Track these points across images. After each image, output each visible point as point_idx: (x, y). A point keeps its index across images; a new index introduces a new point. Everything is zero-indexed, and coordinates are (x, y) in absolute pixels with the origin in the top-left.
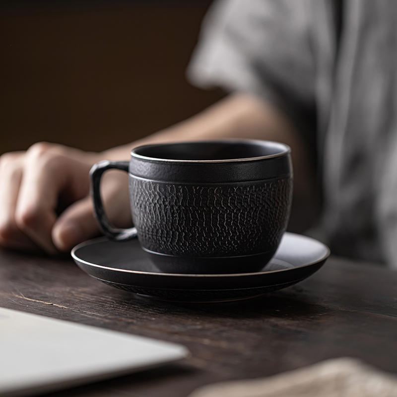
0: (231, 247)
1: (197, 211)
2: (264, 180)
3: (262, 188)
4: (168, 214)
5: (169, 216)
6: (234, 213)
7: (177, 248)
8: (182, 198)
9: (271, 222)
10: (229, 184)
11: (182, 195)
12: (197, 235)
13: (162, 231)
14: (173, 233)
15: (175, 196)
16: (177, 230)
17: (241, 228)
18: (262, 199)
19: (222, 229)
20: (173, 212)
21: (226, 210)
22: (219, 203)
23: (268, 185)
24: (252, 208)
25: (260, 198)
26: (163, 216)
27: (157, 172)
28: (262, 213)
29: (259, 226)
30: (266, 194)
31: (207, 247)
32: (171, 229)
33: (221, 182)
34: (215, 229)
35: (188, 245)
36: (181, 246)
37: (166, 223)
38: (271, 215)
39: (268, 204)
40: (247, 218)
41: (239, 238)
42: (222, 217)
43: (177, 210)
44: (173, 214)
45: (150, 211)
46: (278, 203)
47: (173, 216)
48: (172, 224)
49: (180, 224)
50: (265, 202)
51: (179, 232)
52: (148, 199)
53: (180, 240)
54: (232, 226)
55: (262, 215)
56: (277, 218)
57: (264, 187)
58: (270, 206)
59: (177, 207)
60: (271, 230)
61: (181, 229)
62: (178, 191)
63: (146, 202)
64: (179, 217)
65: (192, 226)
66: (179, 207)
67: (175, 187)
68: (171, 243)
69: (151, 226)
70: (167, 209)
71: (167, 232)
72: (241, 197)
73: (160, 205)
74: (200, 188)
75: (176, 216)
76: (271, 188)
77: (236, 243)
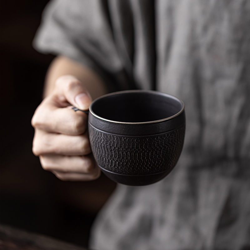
0: (145, 170)
1: (125, 151)
2: (165, 133)
3: (164, 137)
4: (108, 151)
5: (109, 152)
6: (147, 153)
7: (114, 169)
8: (116, 143)
9: (170, 155)
10: (144, 136)
11: (116, 141)
12: (125, 164)
13: (105, 159)
14: (111, 161)
15: (112, 141)
16: (114, 160)
17: (151, 160)
18: (164, 143)
19: (139, 161)
20: (111, 150)
21: (142, 151)
22: (137, 147)
23: (168, 135)
24: (158, 149)
25: (162, 143)
26: (106, 151)
28: (164, 151)
29: (162, 158)
30: (166, 140)
31: (131, 170)
32: (111, 159)
33: (139, 136)
34: (135, 161)
35: (120, 168)
36: (116, 169)
37: (108, 155)
38: (170, 151)
39: (168, 146)
40: (155, 155)
41: (150, 165)
42: (140, 155)
43: (113, 149)
44: (111, 151)
45: (99, 146)
46: (175, 144)
47: (111, 152)
48: (111, 156)
49: (115, 157)
50: (166, 145)
51: (114, 161)
52: (97, 140)
53: (115, 165)
54: (146, 160)
55: (164, 152)
56: (174, 151)
57: (166, 136)
58: (169, 146)
59: (113, 148)
60: (170, 159)
61: (116, 160)
62: (114, 138)
63: (96, 141)
64: (115, 153)
65: (122, 159)
66: (115, 148)
67: (112, 136)
68: (111, 166)
69: (99, 155)
70: (108, 148)
71: (108, 160)
72: (151, 144)
73: (104, 145)
74: (127, 139)
75: (113, 153)
76: (170, 137)
77: (148, 168)
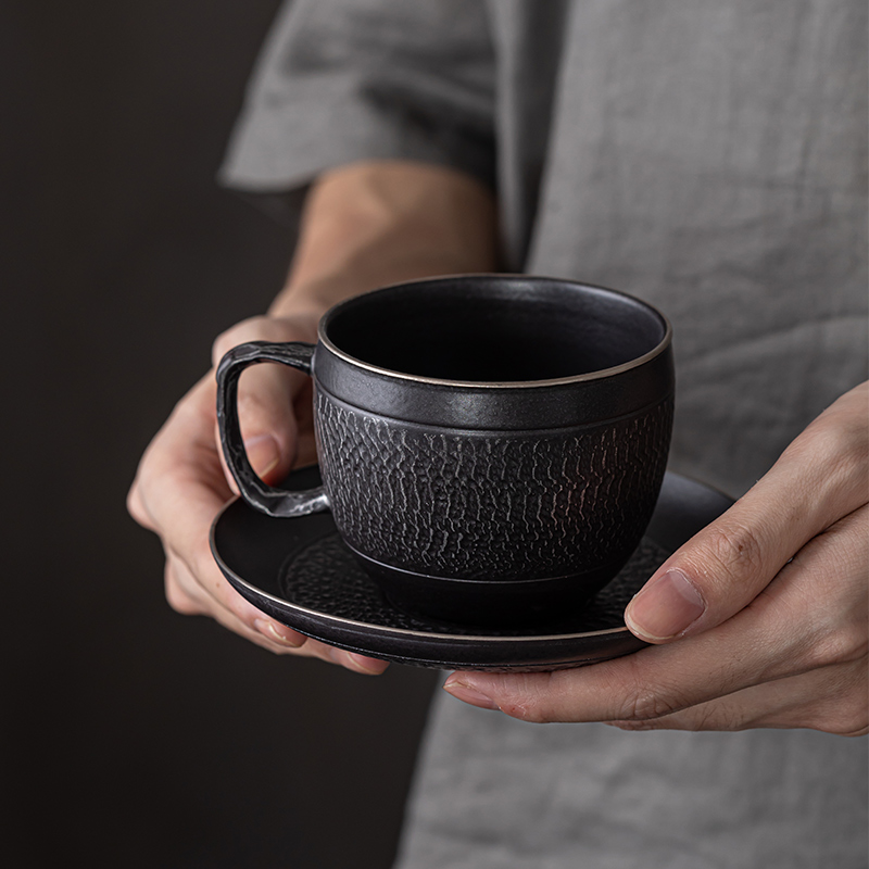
0: (561, 559)
1: (494, 490)
2: (633, 414)
4: (424, 495)
5: (429, 499)
6: (573, 491)
7: (442, 562)
8: (460, 463)
10: (565, 430)
11: (461, 455)
12: (492, 538)
13: (409, 526)
14: (436, 531)
15: (444, 458)
16: (447, 527)
17: (586, 519)
18: (629, 453)
19: (545, 526)
20: (439, 490)
21: (557, 486)
22: (541, 473)
23: (641, 422)
24: (609, 476)
25: (624, 453)
26: (414, 496)
27: (399, 404)
28: (627, 482)
29: (620, 510)
30: (636, 441)
31: (511, 562)
32: (433, 525)
33: (548, 428)
34: (530, 526)
35: (468, 558)
36: (453, 560)
37: (421, 511)
38: (643, 482)
40: (598, 498)
41: (579, 539)
42: (547, 502)
43: (448, 487)
44: (438, 493)
45: (381, 482)
47: (437, 499)
48: (435, 515)
49: (453, 517)
50: (635, 458)
51: (449, 531)
52: (377, 458)
53: (450, 548)
54: (567, 518)
59: (447, 482)
61: (455, 525)
62: (452, 446)
63: (371, 463)
64: (453, 502)
65: (482, 521)
66: (454, 480)
67: (446, 438)
68: (429, 552)
69: (381, 514)
70: (424, 484)
71: (422, 529)
72: (588, 457)
73: (408, 473)
74: (502, 443)
75: (445, 500)
76: (646, 427)
77: (572, 550)
